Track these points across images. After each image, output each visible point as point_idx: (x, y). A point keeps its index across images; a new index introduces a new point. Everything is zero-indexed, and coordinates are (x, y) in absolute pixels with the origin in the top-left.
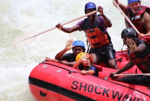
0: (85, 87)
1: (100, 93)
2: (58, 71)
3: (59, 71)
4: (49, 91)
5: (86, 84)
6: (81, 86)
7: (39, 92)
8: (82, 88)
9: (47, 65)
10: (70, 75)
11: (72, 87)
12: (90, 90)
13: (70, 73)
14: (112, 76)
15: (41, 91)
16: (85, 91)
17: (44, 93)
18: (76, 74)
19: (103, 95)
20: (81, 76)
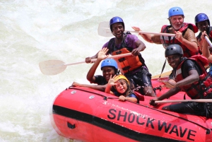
0: (125, 116)
1: (143, 124)
2: (90, 97)
3: (92, 97)
4: (79, 122)
5: (126, 113)
6: (120, 115)
7: (66, 123)
8: (121, 117)
9: (75, 91)
10: (105, 103)
11: (108, 116)
12: (131, 120)
13: (106, 99)
14: (152, 103)
15: (68, 123)
16: (124, 121)
17: (73, 124)
18: (113, 101)
19: (147, 125)
20: (119, 103)
